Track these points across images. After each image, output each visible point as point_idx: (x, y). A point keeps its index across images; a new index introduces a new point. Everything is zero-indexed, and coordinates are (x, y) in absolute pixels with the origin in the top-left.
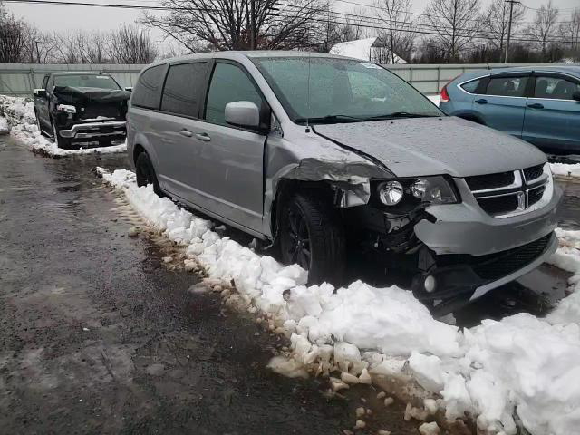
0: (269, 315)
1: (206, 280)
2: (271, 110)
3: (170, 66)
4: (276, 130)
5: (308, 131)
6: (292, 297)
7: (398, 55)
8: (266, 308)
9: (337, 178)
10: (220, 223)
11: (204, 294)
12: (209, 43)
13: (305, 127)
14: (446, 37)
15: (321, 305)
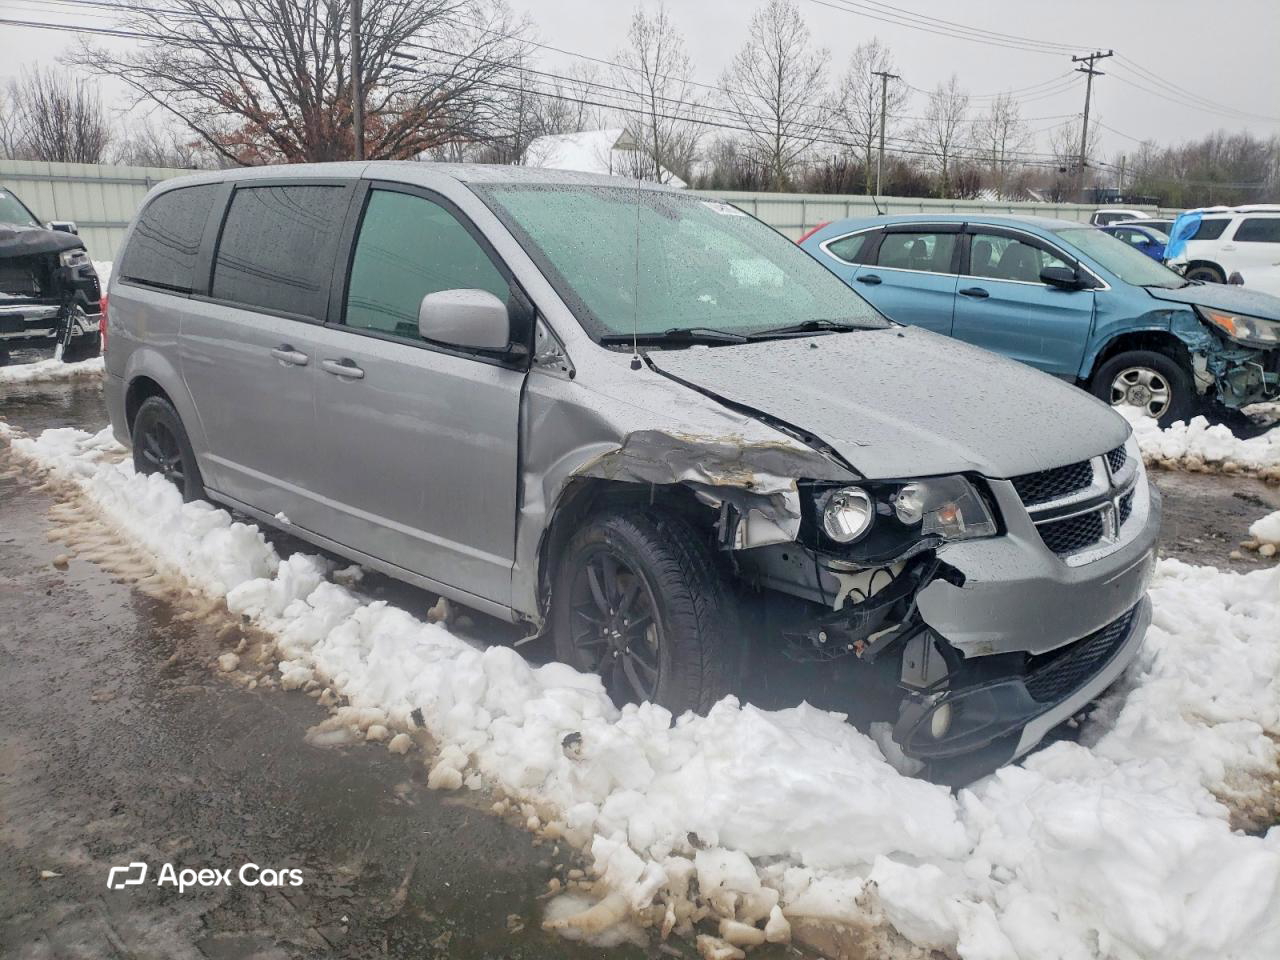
0: (524, 794)
1: (343, 711)
2: (536, 312)
3: (235, 190)
4: (552, 360)
5: (636, 366)
6: (586, 750)
7: (669, 168)
8: (511, 778)
9: (719, 479)
10: (344, 562)
11: (345, 747)
12: (246, 120)
13: (629, 358)
14: (764, 135)
15: (650, 762)
